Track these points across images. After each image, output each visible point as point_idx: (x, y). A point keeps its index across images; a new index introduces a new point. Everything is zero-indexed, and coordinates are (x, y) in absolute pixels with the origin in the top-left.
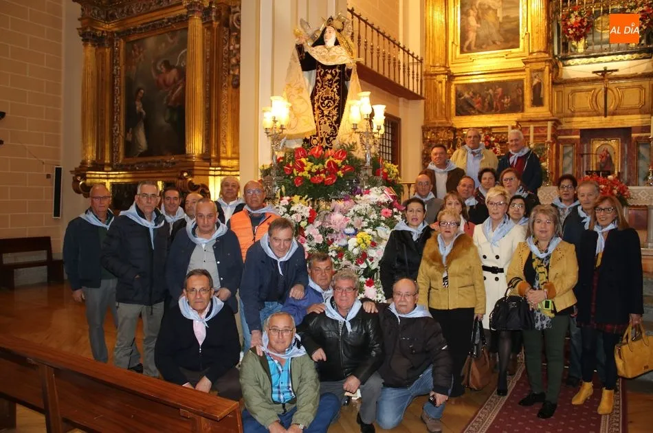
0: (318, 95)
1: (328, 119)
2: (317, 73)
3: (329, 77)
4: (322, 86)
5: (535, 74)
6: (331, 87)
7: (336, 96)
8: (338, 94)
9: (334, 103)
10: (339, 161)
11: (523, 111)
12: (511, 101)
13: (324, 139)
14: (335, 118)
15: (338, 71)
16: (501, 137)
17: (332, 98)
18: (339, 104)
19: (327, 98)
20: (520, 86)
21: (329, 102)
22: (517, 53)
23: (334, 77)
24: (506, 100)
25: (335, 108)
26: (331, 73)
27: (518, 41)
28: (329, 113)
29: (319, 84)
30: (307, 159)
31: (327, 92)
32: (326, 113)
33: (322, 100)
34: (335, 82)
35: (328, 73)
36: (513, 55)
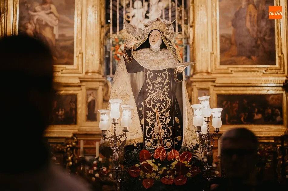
0: (149, 98)
1: (161, 121)
2: (146, 76)
3: (159, 80)
4: (153, 89)
5: (90, 92)
6: (162, 90)
7: (168, 99)
8: (169, 97)
9: (166, 106)
10: (185, 162)
11: (75, 123)
12: (64, 114)
13: (158, 141)
14: (168, 120)
15: (167, 73)
16: (56, 147)
17: (163, 101)
18: (171, 106)
19: (159, 101)
20: (74, 100)
21: (161, 105)
22: (72, 69)
23: (165, 80)
24: (60, 112)
25: (167, 111)
26: (161, 76)
27: (72, 58)
28: (162, 115)
29: (149, 87)
30: (154, 161)
31: (158, 95)
32: (158, 115)
33: (154, 102)
34: (166, 85)
35: (158, 76)
36: (67, 71)
